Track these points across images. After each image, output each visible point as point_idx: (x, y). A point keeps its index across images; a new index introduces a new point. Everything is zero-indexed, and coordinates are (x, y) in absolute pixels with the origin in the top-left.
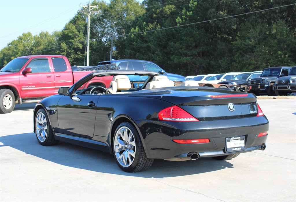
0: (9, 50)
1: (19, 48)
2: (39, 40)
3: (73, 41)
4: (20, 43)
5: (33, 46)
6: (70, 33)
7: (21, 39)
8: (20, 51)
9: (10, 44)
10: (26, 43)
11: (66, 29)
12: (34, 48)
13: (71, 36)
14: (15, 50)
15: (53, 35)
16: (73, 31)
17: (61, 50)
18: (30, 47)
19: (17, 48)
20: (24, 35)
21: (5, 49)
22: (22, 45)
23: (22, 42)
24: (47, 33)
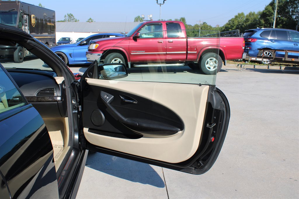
0: (229, 24)
1: (235, 23)
2: (248, 18)
3: (269, 18)
4: (236, 20)
5: (243, 22)
6: (268, 12)
7: (237, 17)
8: (235, 25)
9: (230, 21)
10: (240, 20)
11: (266, 9)
12: (244, 23)
13: (268, 14)
14: (232, 25)
15: (257, 14)
16: (269, 11)
17: (260, 24)
18: (242, 22)
19: (234, 24)
20: (239, 14)
21: (227, 24)
22: (237, 21)
23: (237, 19)
24: (254, 13)
